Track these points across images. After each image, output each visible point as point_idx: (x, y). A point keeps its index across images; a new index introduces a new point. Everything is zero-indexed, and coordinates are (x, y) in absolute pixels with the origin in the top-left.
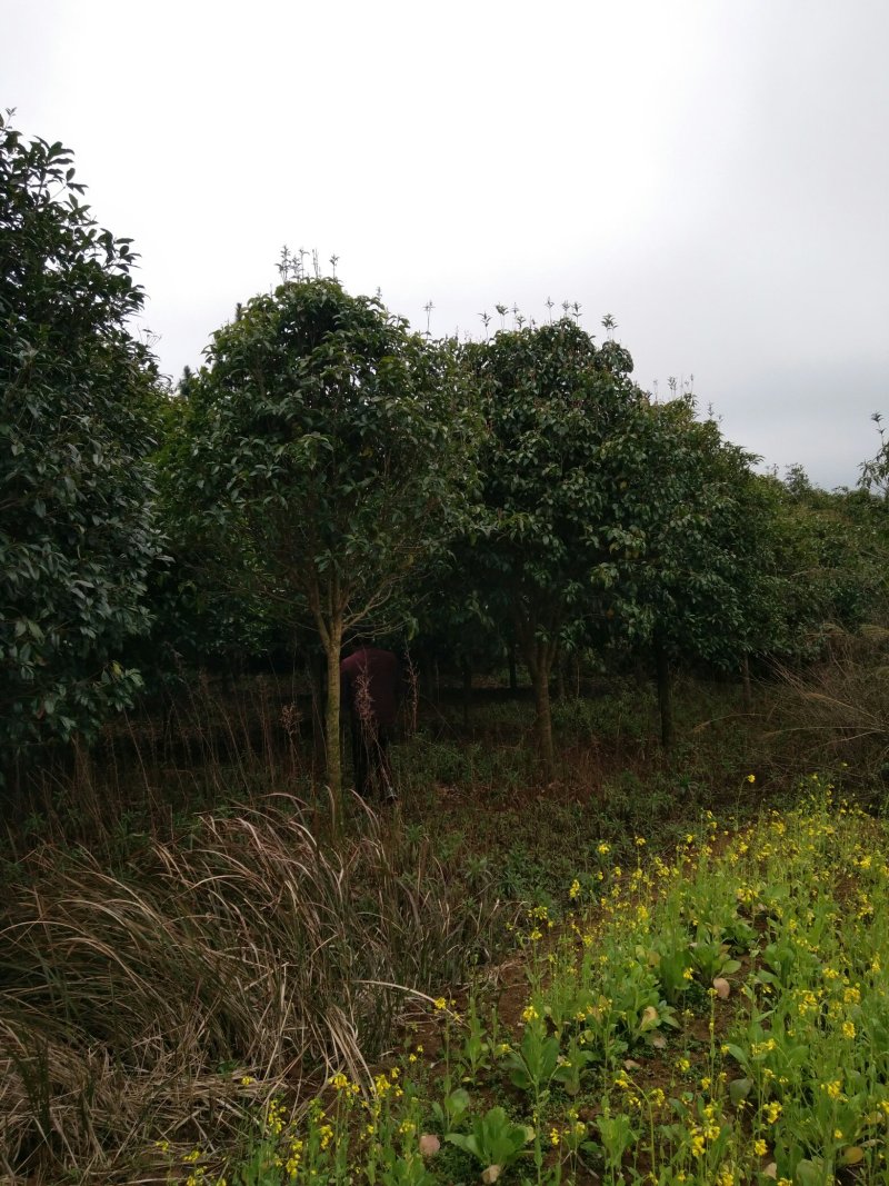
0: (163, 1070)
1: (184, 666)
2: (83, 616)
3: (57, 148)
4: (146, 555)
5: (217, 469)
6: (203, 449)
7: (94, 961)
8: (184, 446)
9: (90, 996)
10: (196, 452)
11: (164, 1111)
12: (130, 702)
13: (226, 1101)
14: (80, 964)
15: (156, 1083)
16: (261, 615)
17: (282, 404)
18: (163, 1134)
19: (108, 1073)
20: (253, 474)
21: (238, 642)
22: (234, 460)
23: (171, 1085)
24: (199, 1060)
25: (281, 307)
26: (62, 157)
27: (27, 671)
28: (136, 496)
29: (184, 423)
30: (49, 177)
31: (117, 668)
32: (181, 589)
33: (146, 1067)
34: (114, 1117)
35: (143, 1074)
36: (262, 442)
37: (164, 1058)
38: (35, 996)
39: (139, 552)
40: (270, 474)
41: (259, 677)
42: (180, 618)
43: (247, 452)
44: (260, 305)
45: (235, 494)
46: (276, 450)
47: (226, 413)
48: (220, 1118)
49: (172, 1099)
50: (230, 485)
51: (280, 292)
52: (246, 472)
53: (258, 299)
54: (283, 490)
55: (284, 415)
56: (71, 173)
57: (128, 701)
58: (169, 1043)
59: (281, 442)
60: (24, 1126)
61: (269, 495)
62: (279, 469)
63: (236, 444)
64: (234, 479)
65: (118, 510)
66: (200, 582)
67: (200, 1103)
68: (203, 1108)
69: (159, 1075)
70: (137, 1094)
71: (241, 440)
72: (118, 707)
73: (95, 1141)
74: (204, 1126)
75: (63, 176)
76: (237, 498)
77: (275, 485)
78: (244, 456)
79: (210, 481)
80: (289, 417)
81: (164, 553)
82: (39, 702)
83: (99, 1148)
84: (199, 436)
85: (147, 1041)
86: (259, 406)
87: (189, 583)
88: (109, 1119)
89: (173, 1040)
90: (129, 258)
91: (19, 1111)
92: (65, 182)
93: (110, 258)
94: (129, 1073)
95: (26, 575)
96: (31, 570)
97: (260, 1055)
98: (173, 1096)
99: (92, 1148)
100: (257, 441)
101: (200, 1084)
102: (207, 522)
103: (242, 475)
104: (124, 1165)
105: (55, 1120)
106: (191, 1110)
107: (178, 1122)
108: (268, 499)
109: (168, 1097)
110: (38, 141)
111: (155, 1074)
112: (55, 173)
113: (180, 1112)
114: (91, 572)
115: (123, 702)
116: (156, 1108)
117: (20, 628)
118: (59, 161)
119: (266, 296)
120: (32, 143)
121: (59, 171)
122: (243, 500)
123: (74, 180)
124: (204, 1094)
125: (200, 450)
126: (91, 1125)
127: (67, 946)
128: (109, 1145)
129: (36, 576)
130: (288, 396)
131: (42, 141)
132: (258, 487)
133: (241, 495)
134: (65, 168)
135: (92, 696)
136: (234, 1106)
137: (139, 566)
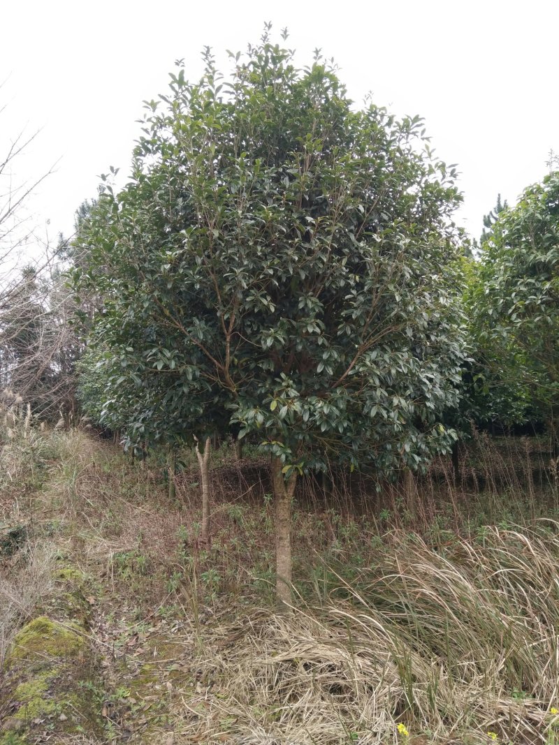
0: (477, 685)
1: (476, 428)
2: (427, 395)
3: (417, 119)
4: (460, 358)
5: (502, 301)
6: (492, 289)
7: (431, 605)
8: (479, 288)
9: (430, 627)
10: (487, 291)
11: (479, 711)
12: (450, 450)
13: (521, 718)
14: (424, 605)
15: (472, 692)
16: (524, 397)
17: (549, 253)
18: (479, 726)
19: (444, 677)
20: (527, 302)
21: (507, 414)
22: (513, 295)
23: (482, 696)
24: (500, 685)
25: (546, 190)
26: (419, 123)
27: (397, 426)
28: (455, 322)
29: (479, 274)
30: (411, 136)
31: (442, 428)
32: (475, 379)
33: (465, 679)
34: (448, 706)
35: (464, 684)
36: (533, 281)
37: (477, 677)
38: (398, 619)
39: (456, 356)
40: (539, 302)
41: (523, 439)
42: (470, 397)
43: (523, 288)
44: (532, 191)
45: (514, 316)
46: (543, 285)
47: (507, 264)
48: (517, 728)
49: (483, 706)
50: (510, 311)
51: (547, 180)
52: (522, 302)
53: (530, 187)
54: (548, 312)
55: (550, 262)
56: (423, 132)
57: (448, 448)
58: (479, 668)
59: (548, 279)
60: (399, 695)
61: (539, 315)
62: (546, 298)
63: (515, 284)
64: (513, 307)
65: (444, 331)
66: (487, 375)
67: (502, 714)
68: (504, 717)
69: (474, 688)
70: (461, 696)
71: (518, 281)
72: (443, 452)
73: (439, 718)
74: (506, 730)
75: (419, 134)
76: (515, 319)
77: (543, 309)
78: (520, 291)
79: (496, 309)
80: (554, 262)
81: (468, 357)
82: (401, 444)
83: (441, 723)
84: (489, 281)
85: (466, 663)
86: (532, 257)
87: (480, 376)
88: (446, 706)
89: (482, 667)
90: (455, 176)
91: (395, 685)
92: (420, 137)
93: (444, 177)
94: (455, 681)
95: (400, 370)
96: (403, 367)
97: (542, 694)
98: (484, 703)
99: (437, 722)
100: (529, 280)
101: (501, 701)
102: (494, 336)
103: (518, 304)
104: (457, 738)
105: (415, 697)
106: (497, 717)
107: (489, 722)
108: (537, 319)
109: (480, 703)
110: (406, 117)
111: (471, 685)
112: (414, 133)
113: (489, 716)
114: (431, 369)
115: (446, 449)
116: (474, 708)
117: (396, 401)
118: (418, 126)
119: (535, 184)
120: (403, 120)
121: (417, 132)
122: (519, 320)
123: (425, 136)
124: (505, 709)
125: (490, 290)
126: (436, 708)
127: (417, 593)
128: (446, 722)
129: (406, 371)
130: (553, 248)
131: (408, 117)
132: (530, 310)
133: (518, 316)
134: (420, 129)
135: (427, 444)
136: (526, 723)
137: (456, 365)
